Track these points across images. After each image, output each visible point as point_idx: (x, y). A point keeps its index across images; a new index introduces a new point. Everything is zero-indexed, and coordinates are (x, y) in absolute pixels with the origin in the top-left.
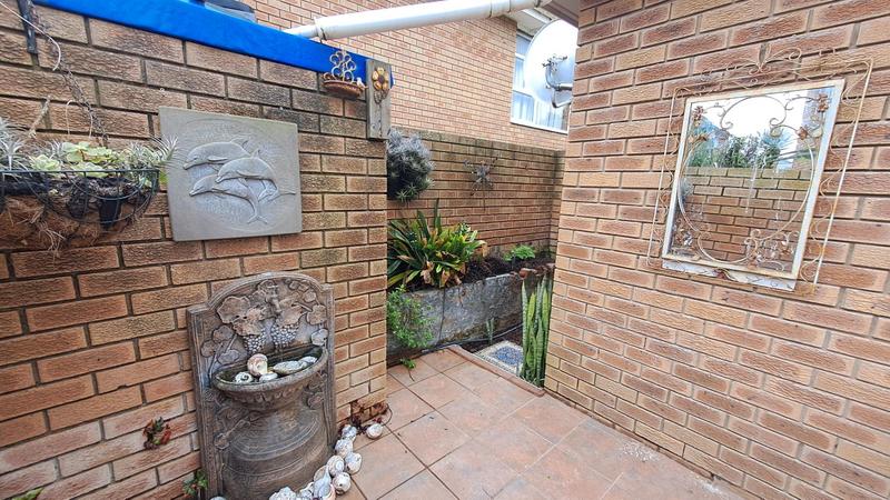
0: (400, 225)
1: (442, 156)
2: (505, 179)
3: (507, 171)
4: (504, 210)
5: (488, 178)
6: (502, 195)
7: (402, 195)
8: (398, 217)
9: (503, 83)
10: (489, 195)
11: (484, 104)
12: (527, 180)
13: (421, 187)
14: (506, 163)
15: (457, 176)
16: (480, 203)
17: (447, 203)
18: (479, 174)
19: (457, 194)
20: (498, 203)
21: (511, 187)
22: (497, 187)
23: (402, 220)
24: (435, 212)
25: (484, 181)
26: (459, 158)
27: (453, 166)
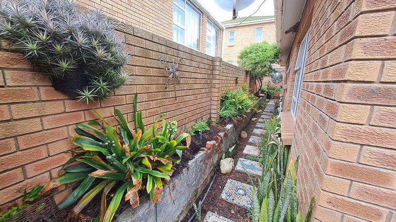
0: (92, 129)
1: (137, 51)
2: (187, 75)
3: (189, 69)
4: (187, 98)
5: (177, 73)
6: (186, 87)
7: (87, 94)
8: (88, 118)
9: (167, 17)
10: (178, 87)
11: (157, 28)
12: (199, 76)
13: (114, 84)
14: (187, 62)
15: (153, 72)
16: (172, 94)
17: (145, 97)
18: (171, 70)
19: (153, 88)
20: (183, 93)
21: (191, 81)
22: (182, 81)
23: (95, 122)
24: (135, 107)
25: (175, 77)
26: (153, 55)
27: (148, 62)
